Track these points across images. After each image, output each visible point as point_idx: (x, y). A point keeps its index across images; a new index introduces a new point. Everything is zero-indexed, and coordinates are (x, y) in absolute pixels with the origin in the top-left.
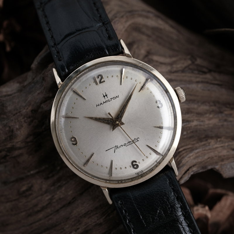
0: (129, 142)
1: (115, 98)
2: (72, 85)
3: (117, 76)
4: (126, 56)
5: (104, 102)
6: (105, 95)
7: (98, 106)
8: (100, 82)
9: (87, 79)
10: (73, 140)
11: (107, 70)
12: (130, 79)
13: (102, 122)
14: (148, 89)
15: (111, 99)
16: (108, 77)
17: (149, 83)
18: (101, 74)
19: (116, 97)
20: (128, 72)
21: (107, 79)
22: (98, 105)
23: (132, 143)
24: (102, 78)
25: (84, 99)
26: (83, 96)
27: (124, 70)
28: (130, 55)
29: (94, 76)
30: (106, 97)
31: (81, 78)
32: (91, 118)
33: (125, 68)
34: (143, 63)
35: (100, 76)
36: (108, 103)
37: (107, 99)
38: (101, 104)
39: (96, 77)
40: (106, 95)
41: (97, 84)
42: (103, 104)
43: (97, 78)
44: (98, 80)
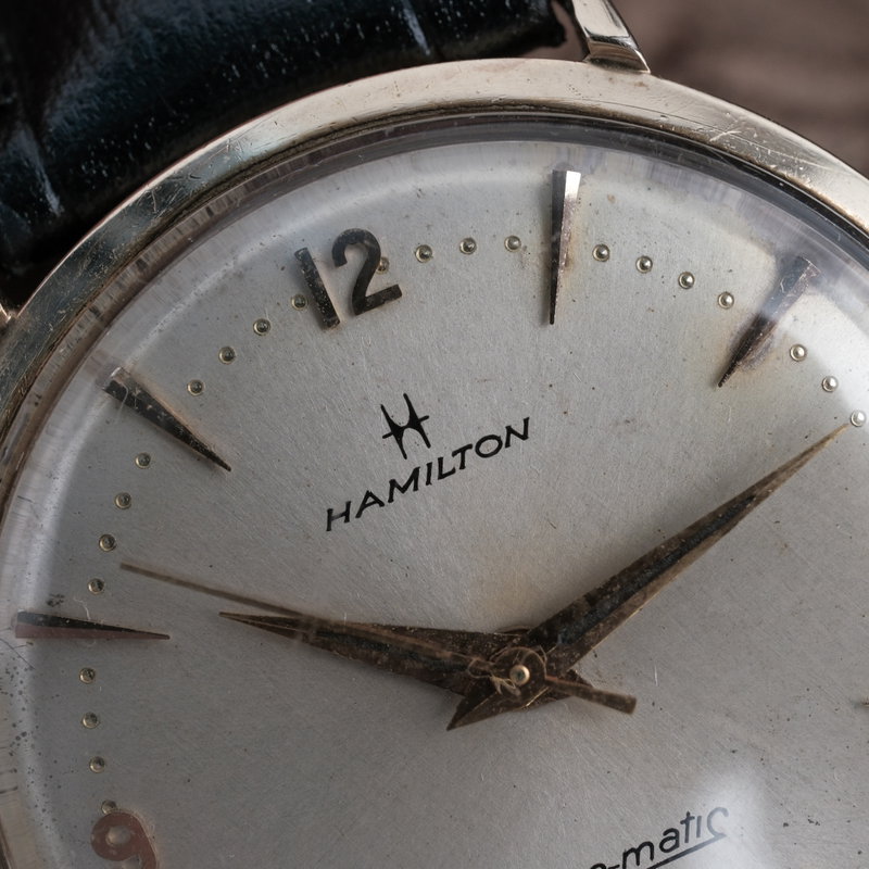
0: (637, 851)
1: (493, 444)
2: (96, 336)
3: (512, 244)
4: (594, 61)
5: (393, 483)
6: (402, 419)
7: (339, 523)
8: (361, 303)
9: (240, 276)
10: (112, 837)
11: (420, 193)
12: (632, 265)
13: (385, 667)
14: (797, 355)
15: (463, 451)
16: (425, 254)
17: (803, 299)
18: (363, 226)
19: (510, 431)
20: (612, 199)
21: (422, 267)
22: (339, 509)
23: (660, 856)
24: (373, 260)
25: (211, 458)
26: (201, 432)
27: (573, 182)
28: (630, 42)
29: (299, 246)
30: (410, 435)
31: (181, 269)
32: (285, 625)
33: (587, 173)
34: (749, 124)
35: (359, 245)
36: (430, 495)
37: (420, 456)
38: (371, 499)
39: (315, 254)
40: (415, 422)
41: (326, 317)
42: (384, 497)
43: (327, 265)
44: (336, 286)
